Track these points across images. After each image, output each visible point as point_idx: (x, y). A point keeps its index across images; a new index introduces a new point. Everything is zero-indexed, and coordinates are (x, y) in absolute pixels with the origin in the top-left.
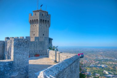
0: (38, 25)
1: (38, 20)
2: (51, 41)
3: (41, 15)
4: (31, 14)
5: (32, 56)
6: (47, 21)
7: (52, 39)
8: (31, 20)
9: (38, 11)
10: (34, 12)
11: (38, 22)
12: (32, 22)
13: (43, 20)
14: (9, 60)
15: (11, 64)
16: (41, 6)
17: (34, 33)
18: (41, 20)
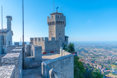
0: (55, 26)
1: (55, 22)
2: (67, 38)
3: (57, 17)
4: (49, 17)
5: (48, 53)
6: (62, 22)
7: (68, 37)
8: (49, 22)
9: (54, 14)
10: (51, 14)
11: (55, 23)
12: (50, 24)
13: (59, 22)
14: (33, 57)
15: (33, 59)
16: (57, 9)
17: (52, 33)
18: (57, 21)
